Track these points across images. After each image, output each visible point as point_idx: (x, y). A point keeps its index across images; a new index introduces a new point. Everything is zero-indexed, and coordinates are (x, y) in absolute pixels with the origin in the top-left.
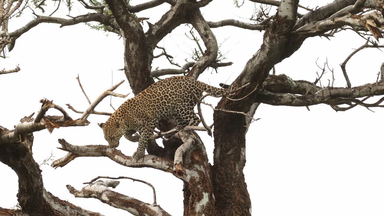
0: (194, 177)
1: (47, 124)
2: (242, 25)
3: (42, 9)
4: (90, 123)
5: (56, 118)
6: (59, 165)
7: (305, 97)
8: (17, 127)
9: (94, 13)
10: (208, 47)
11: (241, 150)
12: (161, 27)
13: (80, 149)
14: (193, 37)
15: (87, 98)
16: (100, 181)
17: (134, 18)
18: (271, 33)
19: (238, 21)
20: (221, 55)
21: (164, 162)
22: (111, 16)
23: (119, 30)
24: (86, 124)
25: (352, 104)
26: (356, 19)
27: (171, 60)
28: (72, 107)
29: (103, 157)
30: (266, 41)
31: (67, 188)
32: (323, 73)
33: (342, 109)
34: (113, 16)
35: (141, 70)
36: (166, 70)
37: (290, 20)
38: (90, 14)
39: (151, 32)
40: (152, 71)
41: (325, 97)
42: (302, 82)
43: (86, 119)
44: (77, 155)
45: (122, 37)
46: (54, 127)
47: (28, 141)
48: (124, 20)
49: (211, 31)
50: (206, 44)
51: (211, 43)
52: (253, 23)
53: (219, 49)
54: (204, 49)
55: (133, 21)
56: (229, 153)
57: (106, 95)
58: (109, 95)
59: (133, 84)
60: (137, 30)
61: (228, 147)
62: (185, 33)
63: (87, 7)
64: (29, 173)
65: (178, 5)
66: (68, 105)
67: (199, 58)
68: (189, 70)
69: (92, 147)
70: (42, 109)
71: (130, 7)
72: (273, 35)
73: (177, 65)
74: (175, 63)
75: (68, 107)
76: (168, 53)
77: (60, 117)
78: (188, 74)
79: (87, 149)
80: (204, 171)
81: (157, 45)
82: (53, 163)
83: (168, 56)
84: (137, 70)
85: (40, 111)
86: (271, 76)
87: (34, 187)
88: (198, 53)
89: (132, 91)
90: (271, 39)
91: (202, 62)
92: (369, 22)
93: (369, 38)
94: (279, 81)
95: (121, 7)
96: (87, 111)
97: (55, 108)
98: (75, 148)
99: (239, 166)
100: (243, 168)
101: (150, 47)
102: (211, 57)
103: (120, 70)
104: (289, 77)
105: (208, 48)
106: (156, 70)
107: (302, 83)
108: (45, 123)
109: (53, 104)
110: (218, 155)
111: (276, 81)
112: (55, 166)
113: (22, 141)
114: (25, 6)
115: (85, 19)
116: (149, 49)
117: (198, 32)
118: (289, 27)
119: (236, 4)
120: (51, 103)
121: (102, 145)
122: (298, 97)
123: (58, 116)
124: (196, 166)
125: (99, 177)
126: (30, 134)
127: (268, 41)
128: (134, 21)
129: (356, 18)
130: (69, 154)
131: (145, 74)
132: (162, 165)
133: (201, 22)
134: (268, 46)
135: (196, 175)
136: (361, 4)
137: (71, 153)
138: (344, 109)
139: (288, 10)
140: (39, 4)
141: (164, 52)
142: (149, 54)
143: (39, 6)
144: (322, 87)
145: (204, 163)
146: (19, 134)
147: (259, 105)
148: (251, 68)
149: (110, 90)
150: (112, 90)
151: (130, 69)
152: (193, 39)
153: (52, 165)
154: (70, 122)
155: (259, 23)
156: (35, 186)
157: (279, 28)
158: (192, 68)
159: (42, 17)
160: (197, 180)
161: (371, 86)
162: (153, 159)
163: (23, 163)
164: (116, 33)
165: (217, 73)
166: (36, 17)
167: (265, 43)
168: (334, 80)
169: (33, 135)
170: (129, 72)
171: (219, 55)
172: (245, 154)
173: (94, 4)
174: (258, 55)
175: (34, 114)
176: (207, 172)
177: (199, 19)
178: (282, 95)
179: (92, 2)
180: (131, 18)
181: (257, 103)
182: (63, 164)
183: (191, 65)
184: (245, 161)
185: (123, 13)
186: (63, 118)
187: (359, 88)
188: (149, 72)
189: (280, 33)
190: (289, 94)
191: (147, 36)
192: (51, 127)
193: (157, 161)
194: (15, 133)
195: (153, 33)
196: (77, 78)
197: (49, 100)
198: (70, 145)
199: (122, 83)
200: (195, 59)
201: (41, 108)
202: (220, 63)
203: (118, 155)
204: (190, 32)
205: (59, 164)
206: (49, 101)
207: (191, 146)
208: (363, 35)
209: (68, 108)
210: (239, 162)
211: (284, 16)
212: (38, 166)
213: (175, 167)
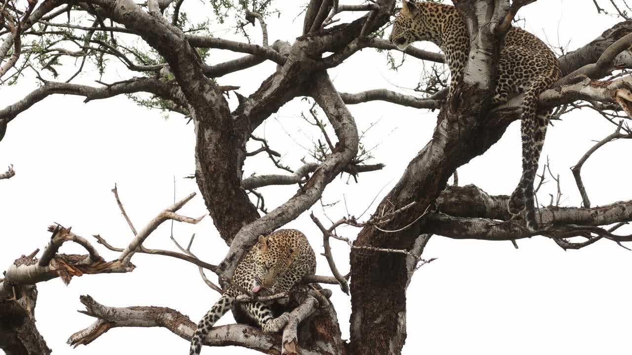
1: (60, 269)
2: (400, 99)
3: (54, 71)
4: (135, 267)
5: (77, 258)
6: (80, 342)
7: (509, 224)
8: (9, 273)
9: (144, 78)
10: (342, 137)
11: (398, 317)
12: (260, 103)
13: (118, 313)
14: (315, 120)
15: (131, 224)
17: (213, 86)
18: (450, 112)
19: (394, 93)
20: (364, 151)
21: (264, 338)
22: (174, 83)
23: (186, 107)
24: (128, 269)
25: (592, 237)
26: (599, 88)
27: (277, 161)
28: (104, 241)
29: (158, 328)
30: (442, 126)
32: (541, 183)
33: (574, 245)
34: (177, 83)
35: (224, 177)
36: (268, 177)
37: (484, 91)
38: (136, 79)
39: (243, 111)
40: (243, 179)
41: (544, 224)
43: (129, 260)
44: (113, 325)
45: (192, 121)
46: (72, 274)
47: (27, 299)
48: (196, 90)
49: (346, 109)
50: (338, 132)
51: (346, 130)
52: (419, 95)
53: (360, 142)
54: (335, 140)
55: (211, 92)
56: (378, 321)
57: (163, 219)
58: (169, 218)
59: (211, 202)
60: (217, 106)
61: (375, 311)
62: (302, 114)
63: (132, 67)
64: (29, 353)
65: (290, 63)
66: (98, 237)
67: (325, 157)
68: (307, 177)
69: (139, 310)
70: (52, 242)
71: (206, 67)
72: (454, 115)
73: (287, 169)
74: (285, 166)
75: (98, 240)
76: (271, 148)
77: (83, 257)
78: (305, 183)
79: (131, 314)
80: (333, 353)
81: (253, 134)
82: (71, 338)
83: (272, 153)
84: (218, 176)
85: (48, 246)
86: (450, 188)
88: (324, 148)
89: (209, 213)
90: (451, 122)
91: (331, 163)
92: (622, 93)
93: (621, 122)
94: (465, 197)
95: (191, 67)
96: (130, 247)
97: (74, 241)
98: (109, 311)
99: (395, 344)
100: (402, 348)
101: (240, 137)
102: (346, 155)
103: (189, 177)
104: (481, 190)
105: (342, 139)
106: (251, 177)
107: (505, 199)
108: (58, 267)
109: (72, 234)
110: (357, 325)
111: (459, 197)
112: (74, 342)
113: (18, 298)
114: (24, 65)
115: (127, 88)
116: (239, 140)
117: (324, 110)
118: (481, 102)
119: (390, 65)
120: (68, 231)
121: (156, 307)
122: (497, 225)
123: (80, 256)
124: (321, 344)
126: (31, 286)
127: (445, 127)
128: (213, 92)
129: (598, 86)
130: (99, 322)
131: (232, 182)
132: (261, 342)
133: (329, 93)
134: (444, 134)
136: (609, 62)
137: (101, 321)
138: (578, 246)
139: (480, 72)
140: (49, 63)
141: (264, 146)
142: (239, 150)
143: (48, 67)
144: (540, 207)
145: (334, 338)
146: (13, 285)
147: (429, 237)
148: (415, 174)
149: (170, 211)
150: (174, 210)
151: (205, 175)
152: (316, 123)
153: (68, 342)
154: (101, 266)
155: (430, 96)
157: (464, 104)
158: (313, 173)
159: (54, 84)
161: (624, 205)
162: (244, 332)
163: (19, 337)
164: (183, 113)
165: (357, 182)
166: (43, 84)
167: (441, 129)
168: (561, 194)
169: (37, 288)
170: (203, 179)
171: (360, 152)
172: (405, 322)
173: (144, 62)
174: (428, 150)
175: (38, 251)
176: (339, 354)
177: (326, 89)
178: (471, 221)
179: (141, 59)
180: (207, 87)
181: (426, 235)
182: (87, 339)
183: (312, 168)
184: (404, 336)
185: (194, 78)
186: (88, 258)
187: (605, 209)
188: (239, 180)
189: (466, 113)
190: (481, 218)
191: (235, 117)
192: (67, 273)
193: (253, 334)
194: (4, 284)
195: (246, 112)
196: (113, 190)
197: (65, 227)
198: (101, 307)
199: (191, 197)
200: (319, 158)
201: (50, 240)
202: (363, 164)
203: (184, 324)
204: (311, 111)
205: (81, 339)
206: (65, 229)
207: (311, 310)
208: (610, 117)
209: (98, 242)
210: (395, 338)
211: (474, 83)
212: (44, 343)
213: (284, 348)
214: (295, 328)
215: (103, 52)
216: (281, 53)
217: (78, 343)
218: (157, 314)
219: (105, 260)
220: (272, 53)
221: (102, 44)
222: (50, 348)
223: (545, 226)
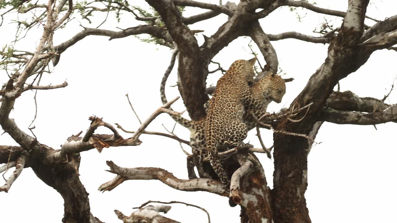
0: (252, 202)
1: (96, 143)
2: (304, 37)
3: (89, 20)
4: (142, 142)
5: (106, 136)
7: (372, 115)
8: (64, 146)
9: (145, 25)
11: (302, 173)
12: (218, 40)
13: (129, 171)
14: (252, 51)
16: (151, 206)
17: (188, 30)
18: (336, 45)
19: (300, 34)
20: (281, 70)
21: (219, 186)
22: (164, 28)
23: (172, 43)
24: (137, 143)
28: (121, 127)
29: (154, 180)
30: (330, 54)
31: (116, 213)
32: (392, 90)
34: (166, 28)
35: (195, 86)
37: (357, 32)
39: (207, 45)
40: (207, 87)
41: (394, 115)
42: (369, 99)
43: (138, 138)
44: (126, 178)
46: (103, 146)
47: (75, 162)
48: (178, 33)
49: (270, 44)
50: (266, 58)
51: (270, 57)
52: (316, 35)
53: (279, 64)
55: (187, 34)
56: (290, 175)
57: (159, 113)
58: (163, 112)
59: (187, 102)
60: (191, 43)
61: (288, 169)
63: (138, 18)
64: (76, 196)
65: (236, 16)
66: (117, 124)
67: (258, 74)
69: (142, 169)
70: (91, 126)
71: (184, 18)
72: (338, 47)
75: (117, 126)
77: (111, 136)
79: (137, 172)
80: (263, 195)
82: (101, 187)
84: (191, 86)
86: (335, 93)
87: (81, 212)
88: (256, 68)
89: (186, 109)
90: (336, 52)
94: (344, 98)
95: (175, 18)
96: (138, 131)
97: (105, 126)
98: (124, 170)
99: (301, 189)
100: (305, 192)
101: (205, 62)
103: (174, 86)
104: (354, 94)
105: (268, 63)
106: (211, 87)
108: (94, 142)
109: (103, 122)
110: (278, 178)
111: (341, 98)
112: (102, 189)
113: (69, 161)
115: (135, 31)
116: (204, 64)
117: (257, 45)
118: (355, 39)
120: (101, 120)
121: (153, 168)
122: (365, 115)
123: (107, 135)
124: (255, 190)
125: (150, 202)
126: (76, 154)
127: (332, 55)
130: (118, 177)
131: (200, 90)
132: (218, 188)
133: (260, 34)
134: (332, 59)
135: (254, 199)
137: (119, 176)
139: (354, 20)
140: (86, 15)
141: (219, 67)
142: (205, 70)
143: (85, 17)
144: (391, 104)
145: (263, 186)
146: (66, 154)
147: (322, 123)
148: (314, 84)
149: (164, 108)
150: (166, 107)
151: (183, 85)
153: (99, 189)
154: (121, 142)
155: (323, 35)
156: (82, 210)
157: (344, 41)
159: (90, 29)
160: (255, 205)
162: (208, 182)
163: (69, 185)
164: (168, 46)
166: (83, 29)
167: (330, 56)
169: (80, 156)
170: (182, 88)
171: (279, 71)
172: (307, 176)
173: (144, 15)
174: (322, 69)
175: (82, 132)
176: (266, 196)
177: (258, 31)
178: (348, 113)
179: (142, 13)
180: (185, 30)
181: (320, 122)
182: (111, 187)
184: (307, 185)
185: (177, 25)
188: (204, 88)
189: (346, 46)
190: (354, 111)
191: (202, 49)
192: (100, 146)
193: (213, 184)
194: (61, 153)
195: (209, 46)
196: (126, 95)
197: (99, 117)
198: (119, 168)
199: (177, 99)
201: (89, 126)
203: (170, 178)
204: (249, 45)
205: (107, 187)
206: (99, 119)
207: (248, 169)
209: (117, 127)
210: (301, 186)
211: (350, 27)
212: (84, 189)
213: (231, 193)
214: (238, 180)
215: (120, 9)
216: (230, 9)
217: (105, 189)
218: (154, 171)
219: (123, 138)
220: (225, 10)
221: (119, 4)
222: (88, 192)
223: (394, 116)
